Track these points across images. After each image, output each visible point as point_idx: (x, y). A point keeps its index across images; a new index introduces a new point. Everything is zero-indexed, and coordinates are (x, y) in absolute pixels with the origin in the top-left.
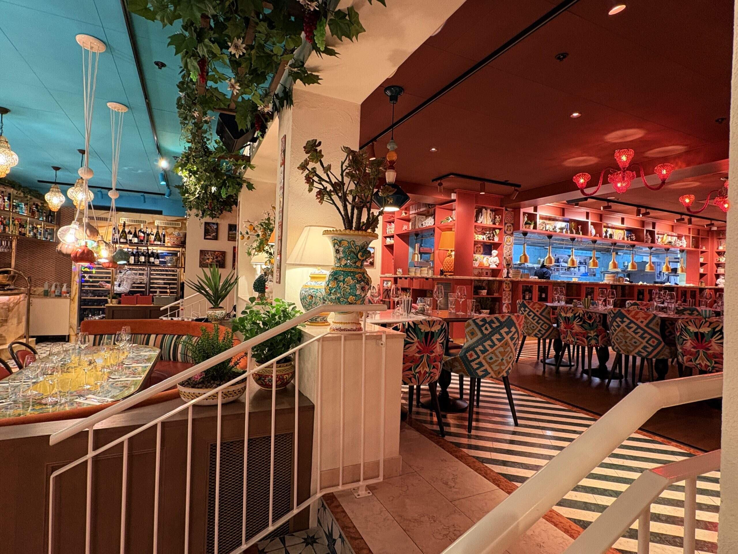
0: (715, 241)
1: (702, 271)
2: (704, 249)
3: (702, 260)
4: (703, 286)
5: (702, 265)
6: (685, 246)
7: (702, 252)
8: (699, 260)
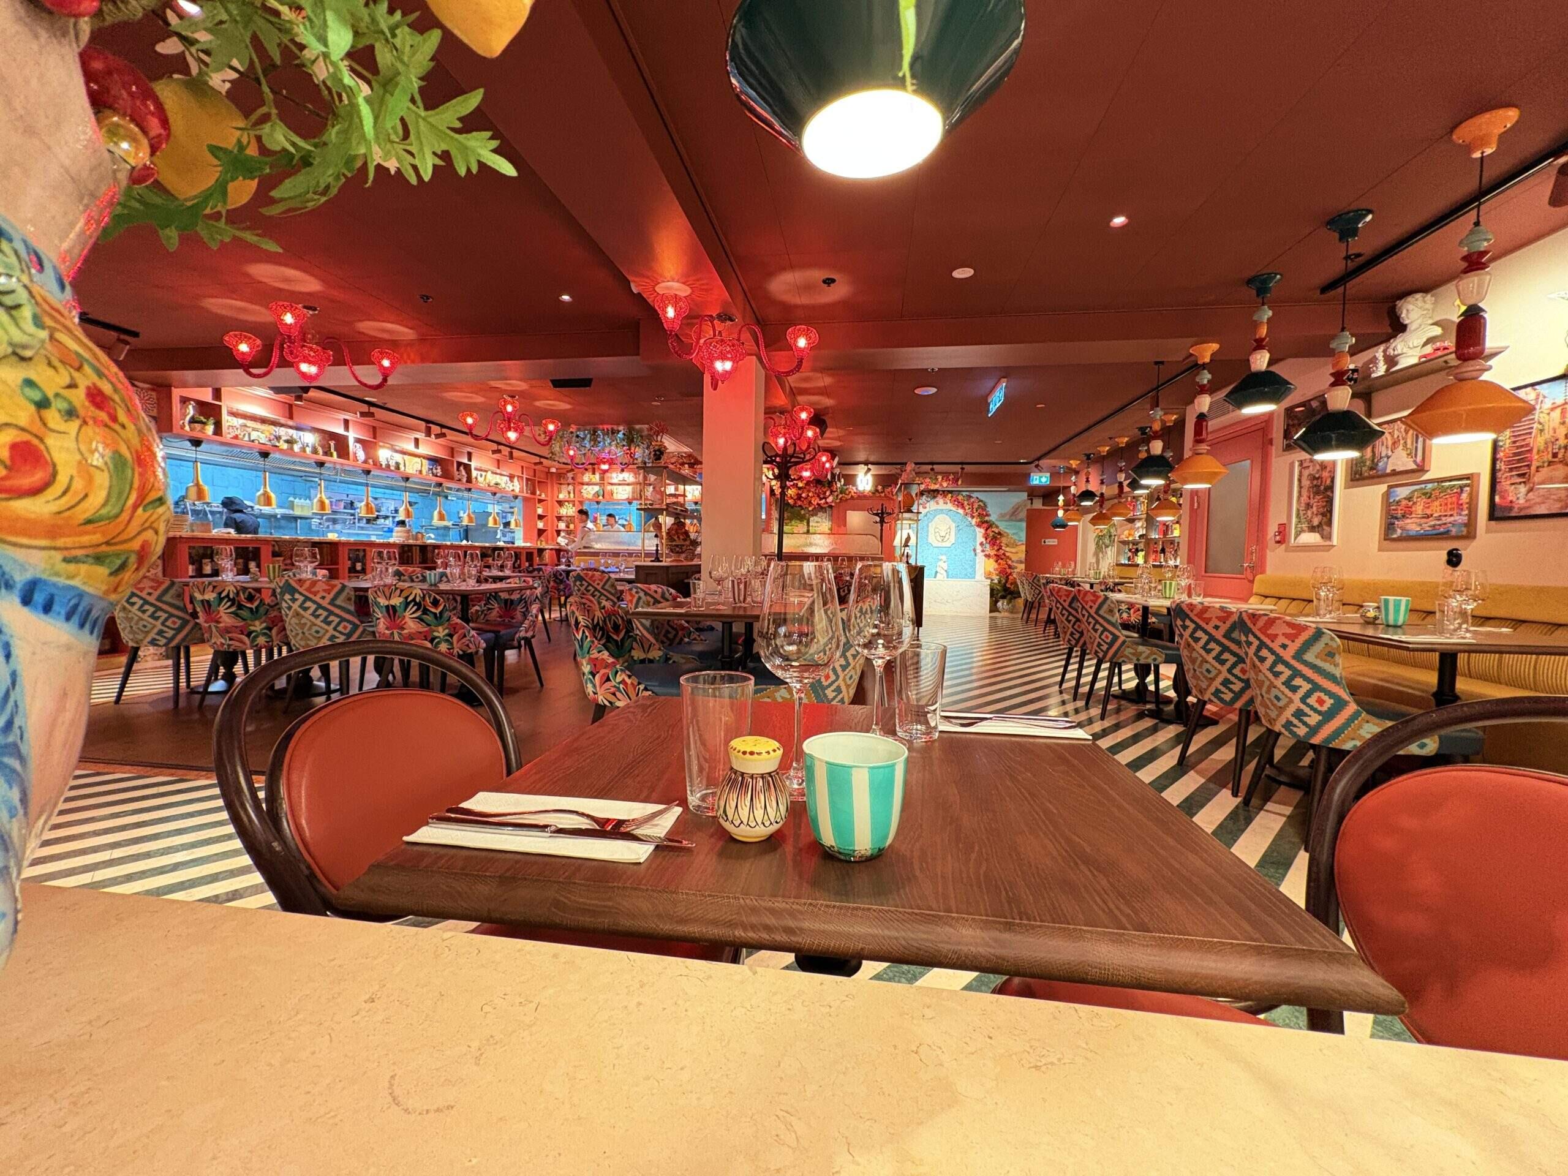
0: (556, 487)
1: (540, 525)
2: (543, 496)
3: (540, 511)
4: (544, 545)
5: (541, 517)
6: (517, 490)
7: (540, 501)
8: (535, 511)
